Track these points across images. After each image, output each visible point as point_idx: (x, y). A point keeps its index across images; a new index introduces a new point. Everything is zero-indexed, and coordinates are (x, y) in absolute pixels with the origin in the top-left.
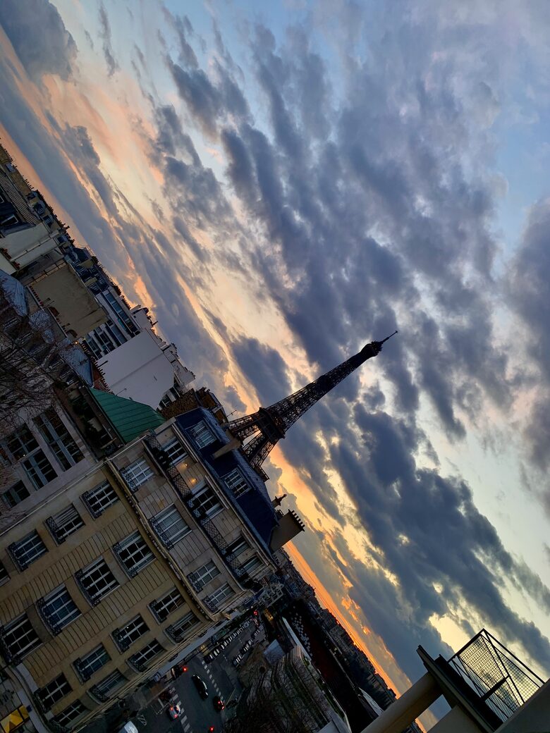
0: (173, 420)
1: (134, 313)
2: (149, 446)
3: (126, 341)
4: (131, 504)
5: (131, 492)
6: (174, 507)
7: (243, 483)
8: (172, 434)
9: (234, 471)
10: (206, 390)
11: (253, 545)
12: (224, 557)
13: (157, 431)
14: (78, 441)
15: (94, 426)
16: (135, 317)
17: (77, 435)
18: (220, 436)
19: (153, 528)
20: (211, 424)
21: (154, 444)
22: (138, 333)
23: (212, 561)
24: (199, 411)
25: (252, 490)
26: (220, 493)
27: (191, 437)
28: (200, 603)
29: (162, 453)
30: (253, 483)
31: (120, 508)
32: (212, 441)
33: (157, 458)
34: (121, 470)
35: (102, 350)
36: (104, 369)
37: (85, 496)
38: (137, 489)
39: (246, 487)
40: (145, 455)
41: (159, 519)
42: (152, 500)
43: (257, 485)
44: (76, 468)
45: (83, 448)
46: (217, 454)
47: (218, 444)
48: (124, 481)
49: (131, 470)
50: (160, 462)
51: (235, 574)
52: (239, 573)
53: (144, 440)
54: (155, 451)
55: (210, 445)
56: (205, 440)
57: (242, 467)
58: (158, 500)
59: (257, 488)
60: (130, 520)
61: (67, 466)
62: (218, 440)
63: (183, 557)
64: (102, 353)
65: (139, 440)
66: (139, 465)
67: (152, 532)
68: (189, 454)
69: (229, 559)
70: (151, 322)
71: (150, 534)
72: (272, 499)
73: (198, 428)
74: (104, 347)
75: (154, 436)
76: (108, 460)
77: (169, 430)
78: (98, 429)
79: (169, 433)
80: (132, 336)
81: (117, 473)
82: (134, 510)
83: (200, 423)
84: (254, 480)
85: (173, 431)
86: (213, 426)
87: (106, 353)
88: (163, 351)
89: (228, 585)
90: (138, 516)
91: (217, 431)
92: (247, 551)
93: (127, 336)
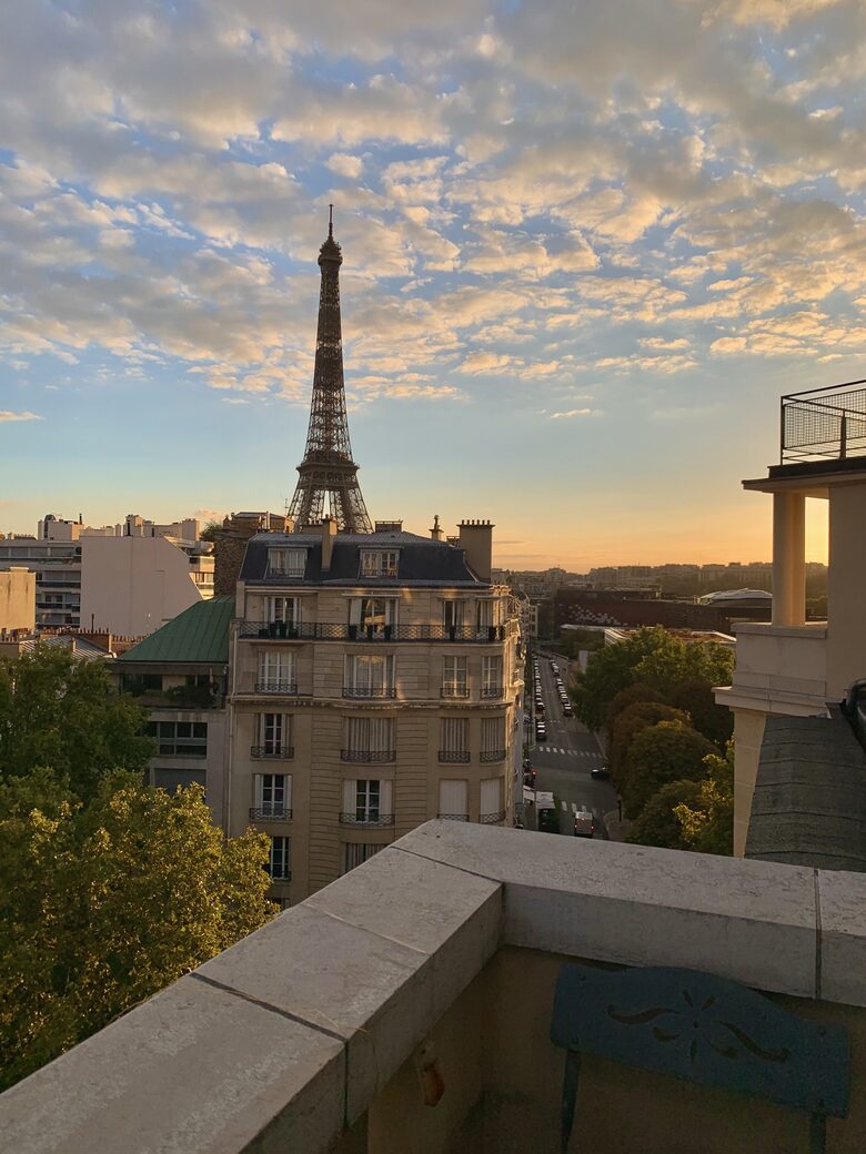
0: (240, 585)
1: (46, 536)
2: (252, 636)
3: (80, 572)
4: (308, 705)
5: (292, 695)
6: (350, 656)
7: (385, 556)
8: (257, 598)
9: (362, 556)
10: (230, 519)
11: (465, 596)
12: (452, 640)
13: (239, 614)
14: (180, 717)
15: (174, 685)
16: (52, 539)
17: (170, 714)
18: (307, 543)
19: (357, 699)
20: (280, 543)
21: (255, 630)
22: (79, 550)
23: (446, 657)
24: (254, 546)
25: (401, 550)
26: (375, 592)
27: (280, 578)
28: (483, 702)
29: (272, 626)
30: (394, 544)
31: (303, 720)
32: (304, 556)
33: (273, 636)
34: (256, 689)
35: (69, 611)
36: (100, 626)
37: (255, 753)
38: (295, 686)
39: (393, 556)
40: (260, 648)
41: (351, 683)
42: (322, 678)
43: (400, 541)
44: (212, 742)
45: (192, 718)
46: (326, 562)
47: (314, 553)
48: (273, 694)
49: (266, 678)
50: (283, 636)
51: (481, 641)
52: (485, 636)
53: (241, 637)
54: (262, 634)
55: (308, 562)
56: (297, 563)
57: (365, 544)
58: (327, 670)
59: (403, 544)
60: (326, 718)
61: (202, 751)
62: (309, 550)
63: (416, 686)
64: (74, 615)
65: (235, 643)
66: (267, 665)
67: (361, 702)
68: (300, 595)
69: (458, 636)
70: (76, 523)
71: (360, 706)
72: (429, 535)
73: (274, 561)
74: (69, 606)
75: (243, 622)
76: (231, 696)
77: (250, 598)
78: (182, 682)
79: (253, 601)
80: (78, 560)
81: (256, 697)
82: (318, 705)
83: (270, 556)
84: (391, 541)
85: (254, 594)
86: (286, 542)
87: (78, 609)
88: (129, 535)
89: (486, 658)
90: (328, 705)
91: (296, 542)
92: (466, 609)
93: (74, 566)
